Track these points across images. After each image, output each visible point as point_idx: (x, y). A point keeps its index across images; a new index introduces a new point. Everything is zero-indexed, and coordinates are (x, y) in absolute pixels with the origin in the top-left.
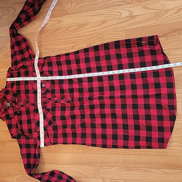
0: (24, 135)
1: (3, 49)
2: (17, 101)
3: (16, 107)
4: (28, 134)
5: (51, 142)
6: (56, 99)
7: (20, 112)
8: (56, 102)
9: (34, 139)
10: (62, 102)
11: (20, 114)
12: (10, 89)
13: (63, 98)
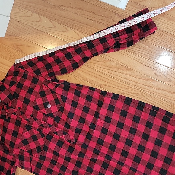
0: (3, 144)
2: (10, 106)
3: (7, 111)
4: (8, 146)
5: (31, 168)
6: (57, 130)
7: (8, 117)
8: (56, 133)
9: (14, 156)
10: (63, 137)
11: (8, 120)
13: (65, 133)
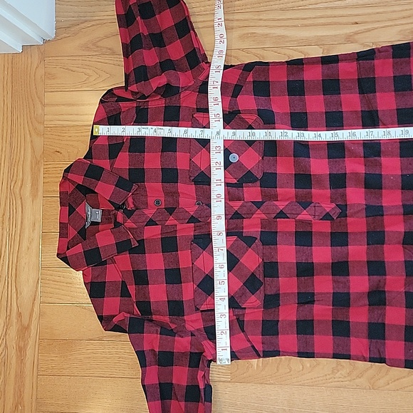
0: (151, 321)
1: (82, 26)
2: (131, 206)
3: (129, 223)
4: (167, 319)
5: (253, 346)
6: (281, 205)
7: (137, 241)
8: (282, 215)
9: (192, 335)
10: (305, 215)
11: (140, 249)
12: (105, 163)
13: (305, 203)
